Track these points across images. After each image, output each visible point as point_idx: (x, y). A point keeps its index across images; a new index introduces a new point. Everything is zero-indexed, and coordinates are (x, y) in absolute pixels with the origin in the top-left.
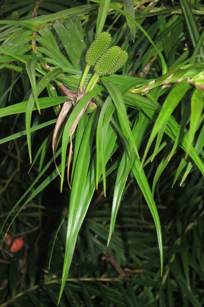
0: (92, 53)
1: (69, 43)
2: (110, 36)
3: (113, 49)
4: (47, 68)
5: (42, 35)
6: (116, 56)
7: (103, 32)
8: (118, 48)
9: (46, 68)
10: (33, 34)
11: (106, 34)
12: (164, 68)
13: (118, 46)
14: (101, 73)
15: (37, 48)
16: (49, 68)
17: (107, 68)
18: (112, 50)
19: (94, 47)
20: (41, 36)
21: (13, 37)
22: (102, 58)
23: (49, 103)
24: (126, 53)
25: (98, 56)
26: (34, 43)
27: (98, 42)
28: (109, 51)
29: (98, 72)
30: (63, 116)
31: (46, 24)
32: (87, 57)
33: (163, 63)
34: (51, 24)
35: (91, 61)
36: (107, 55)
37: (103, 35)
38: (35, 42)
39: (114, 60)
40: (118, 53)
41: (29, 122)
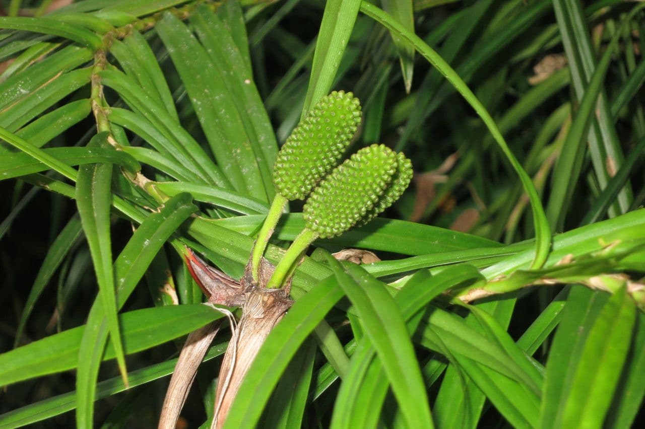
0: (296, 160)
1: (206, 91)
2: (356, 105)
3: (369, 155)
4: (141, 184)
5: (122, 63)
6: (378, 180)
7: (334, 93)
8: (385, 151)
9: (139, 182)
10: (96, 61)
11: (344, 98)
12: (540, 230)
13: (387, 145)
14: (324, 232)
15: (108, 110)
16: (147, 184)
17: (347, 215)
18: (365, 160)
19: (305, 140)
20: (120, 67)
21: (30, 60)
22: (333, 182)
23: (153, 332)
24: (406, 162)
25: (314, 171)
26: (97, 91)
27: (318, 123)
28: (357, 161)
29: (314, 226)
30: (193, 358)
31: (135, 21)
32: (280, 173)
33: (537, 215)
34: (150, 22)
35: (293, 184)
36: (349, 173)
37: (335, 101)
38: (102, 87)
39: (370, 192)
40: (386, 171)
41: (87, 409)
